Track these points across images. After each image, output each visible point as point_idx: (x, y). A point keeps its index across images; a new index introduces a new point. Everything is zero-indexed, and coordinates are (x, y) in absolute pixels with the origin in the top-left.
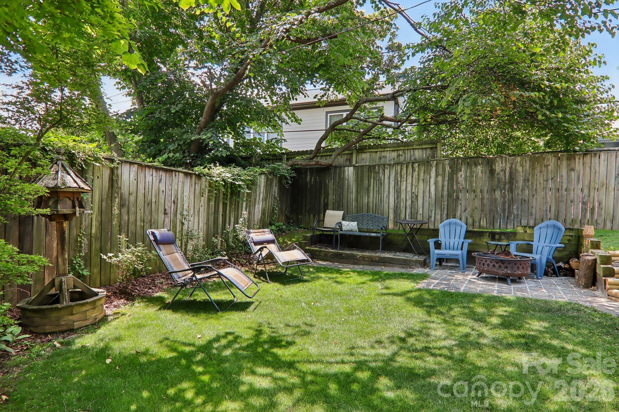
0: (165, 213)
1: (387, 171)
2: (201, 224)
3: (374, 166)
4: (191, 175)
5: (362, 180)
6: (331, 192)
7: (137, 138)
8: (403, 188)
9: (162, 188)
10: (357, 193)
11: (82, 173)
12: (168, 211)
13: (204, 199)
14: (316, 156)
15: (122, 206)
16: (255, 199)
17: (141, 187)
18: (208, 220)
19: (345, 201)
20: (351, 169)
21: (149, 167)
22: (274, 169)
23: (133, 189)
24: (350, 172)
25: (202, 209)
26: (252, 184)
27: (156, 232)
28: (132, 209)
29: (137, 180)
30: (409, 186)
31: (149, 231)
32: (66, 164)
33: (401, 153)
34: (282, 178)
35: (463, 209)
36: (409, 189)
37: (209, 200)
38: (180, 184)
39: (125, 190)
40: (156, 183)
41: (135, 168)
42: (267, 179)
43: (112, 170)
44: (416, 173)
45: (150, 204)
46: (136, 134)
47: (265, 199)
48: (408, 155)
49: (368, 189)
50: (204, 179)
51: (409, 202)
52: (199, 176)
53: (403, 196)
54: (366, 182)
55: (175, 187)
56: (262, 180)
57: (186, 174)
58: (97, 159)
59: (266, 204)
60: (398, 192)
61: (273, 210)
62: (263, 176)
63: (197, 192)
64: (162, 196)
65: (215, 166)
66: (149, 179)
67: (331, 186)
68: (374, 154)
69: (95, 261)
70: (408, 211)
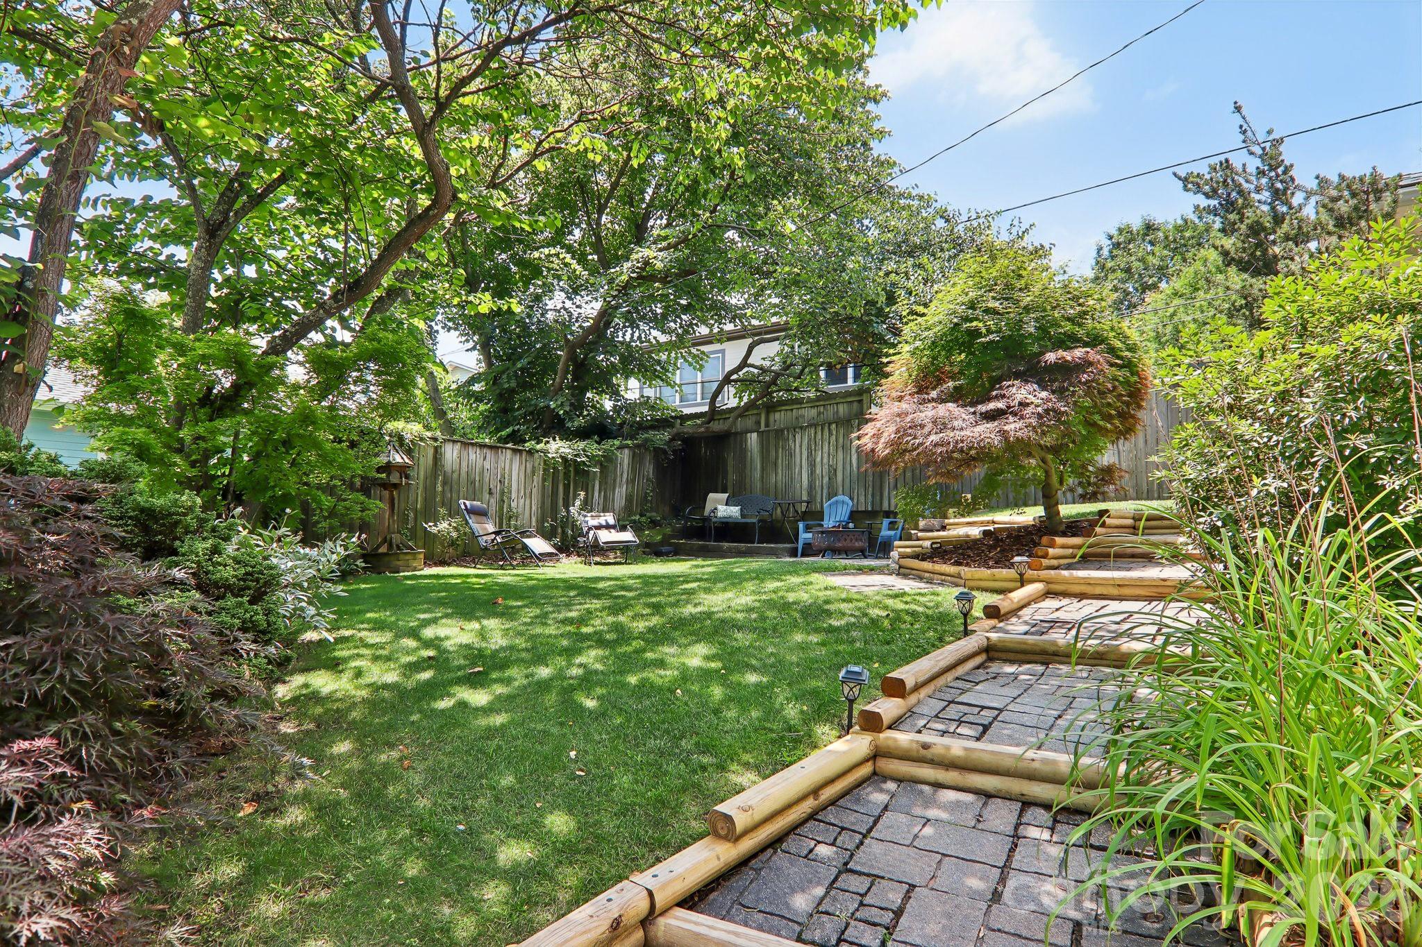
0: (490, 493)
1: (798, 437)
2: (534, 508)
3: (782, 431)
4: (520, 451)
5: (768, 451)
6: (730, 469)
7: (482, 407)
8: (818, 459)
9: (487, 465)
10: (763, 469)
11: (409, 452)
12: (494, 491)
13: (537, 479)
14: (711, 420)
15: (444, 483)
16: (615, 481)
17: (464, 465)
18: (543, 503)
19: (748, 480)
20: (755, 435)
21: (472, 444)
22: (646, 440)
23: (456, 467)
24: (753, 438)
25: (534, 491)
26: (606, 462)
27: (468, 503)
28: (455, 487)
29: (460, 458)
30: (826, 455)
31: (461, 501)
32: (397, 444)
33: (822, 409)
34: (658, 452)
35: (892, 485)
36: (825, 461)
37: (544, 480)
38: (508, 462)
39: (448, 468)
40: (480, 461)
41: (458, 446)
42: (634, 454)
43: (436, 449)
44: (834, 437)
45: (473, 482)
46: (481, 401)
47: (631, 482)
48: (830, 413)
49: (776, 464)
50: (536, 455)
51: (826, 480)
52: (531, 452)
53: (818, 471)
54: (773, 453)
55: (501, 464)
56: (625, 457)
57: (515, 451)
58: (422, 439)
59: (633, 487)
60: (812, 465)
61: (646, 497)
62: (626, 451)
63: (529, 470)
64: (486, 474)
65: (554, 439)
66: (472, 456)
67: (731, 463)
68: (789, 413)
69: (420, 533)
70: (825, 491)
